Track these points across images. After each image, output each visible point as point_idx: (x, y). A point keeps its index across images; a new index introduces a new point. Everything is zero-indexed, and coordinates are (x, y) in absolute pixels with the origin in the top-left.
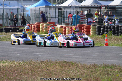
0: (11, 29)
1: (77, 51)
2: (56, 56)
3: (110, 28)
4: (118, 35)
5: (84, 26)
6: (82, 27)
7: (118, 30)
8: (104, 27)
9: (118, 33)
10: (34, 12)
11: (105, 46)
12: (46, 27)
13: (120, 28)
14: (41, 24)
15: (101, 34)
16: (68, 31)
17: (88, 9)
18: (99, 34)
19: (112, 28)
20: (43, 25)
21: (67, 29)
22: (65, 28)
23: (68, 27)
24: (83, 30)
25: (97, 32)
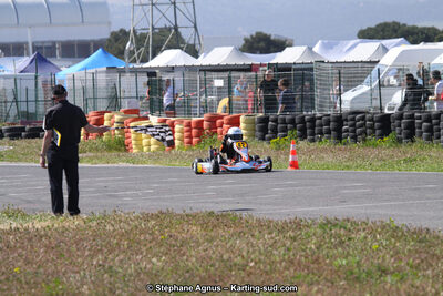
0: (23, 129)
1: (220, 184)
2: (172, 198)
3: (292, 121)
4: (313, 141)
5: (221, 117)
6: (219, 121)
7: (313, 127)
8: (275, 120)
9: (313, 134)
10: (78, 84)
11: (289, 169)
12: (121, 122)
13: (318, 121)
14: (106, 115)
15: (270, 139)
16: (181, 131)
17: (226, 74)
18: (263, 139)
19: (297, 121)
20: (112, 117)
21: (177, 128)
22: (172, 125)
23: (181, 122)
24: (219, 129)
25: (258, 134)
